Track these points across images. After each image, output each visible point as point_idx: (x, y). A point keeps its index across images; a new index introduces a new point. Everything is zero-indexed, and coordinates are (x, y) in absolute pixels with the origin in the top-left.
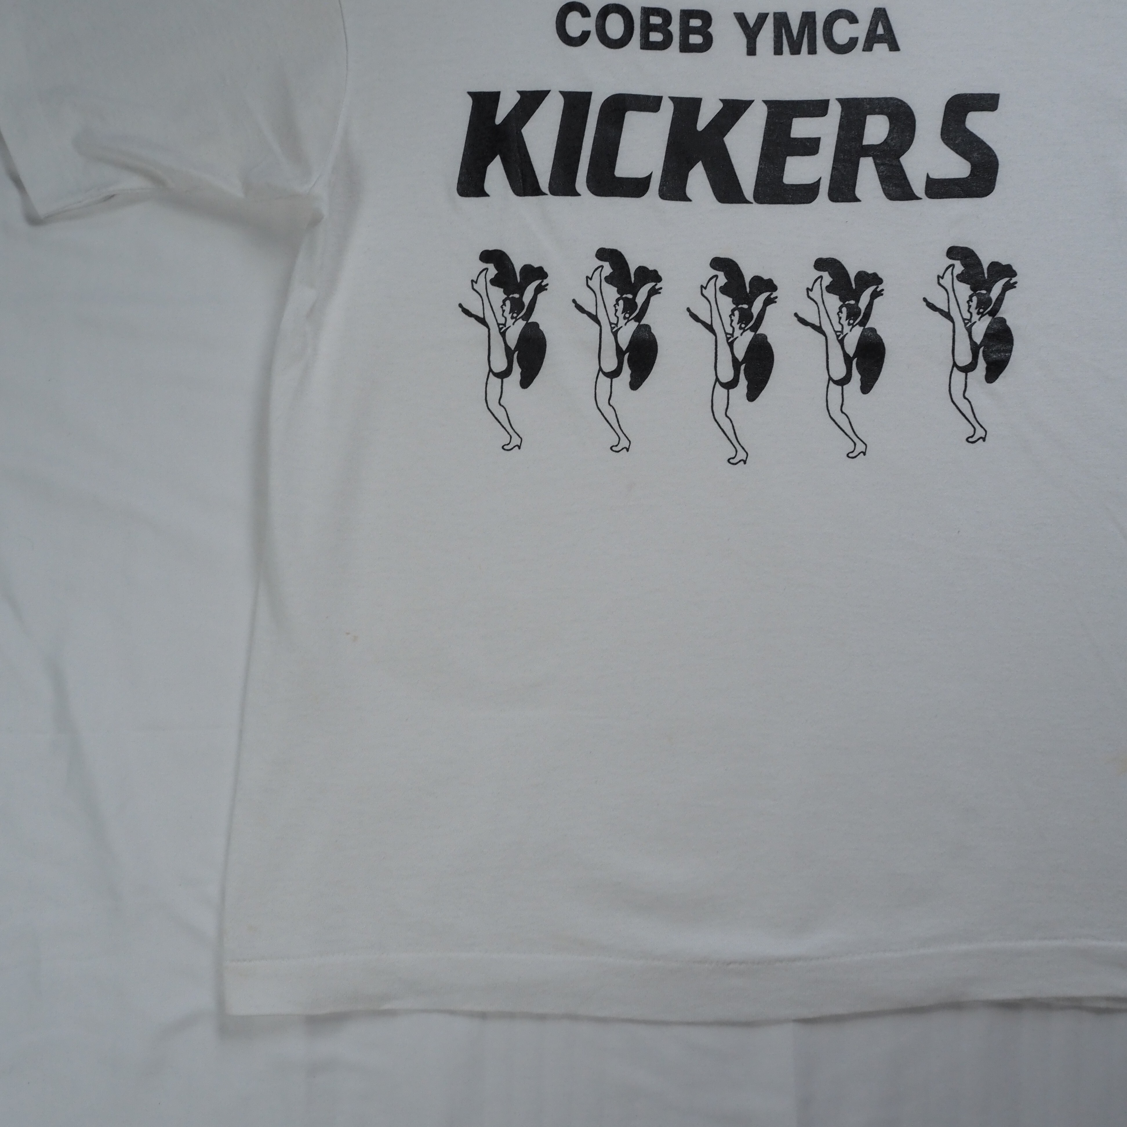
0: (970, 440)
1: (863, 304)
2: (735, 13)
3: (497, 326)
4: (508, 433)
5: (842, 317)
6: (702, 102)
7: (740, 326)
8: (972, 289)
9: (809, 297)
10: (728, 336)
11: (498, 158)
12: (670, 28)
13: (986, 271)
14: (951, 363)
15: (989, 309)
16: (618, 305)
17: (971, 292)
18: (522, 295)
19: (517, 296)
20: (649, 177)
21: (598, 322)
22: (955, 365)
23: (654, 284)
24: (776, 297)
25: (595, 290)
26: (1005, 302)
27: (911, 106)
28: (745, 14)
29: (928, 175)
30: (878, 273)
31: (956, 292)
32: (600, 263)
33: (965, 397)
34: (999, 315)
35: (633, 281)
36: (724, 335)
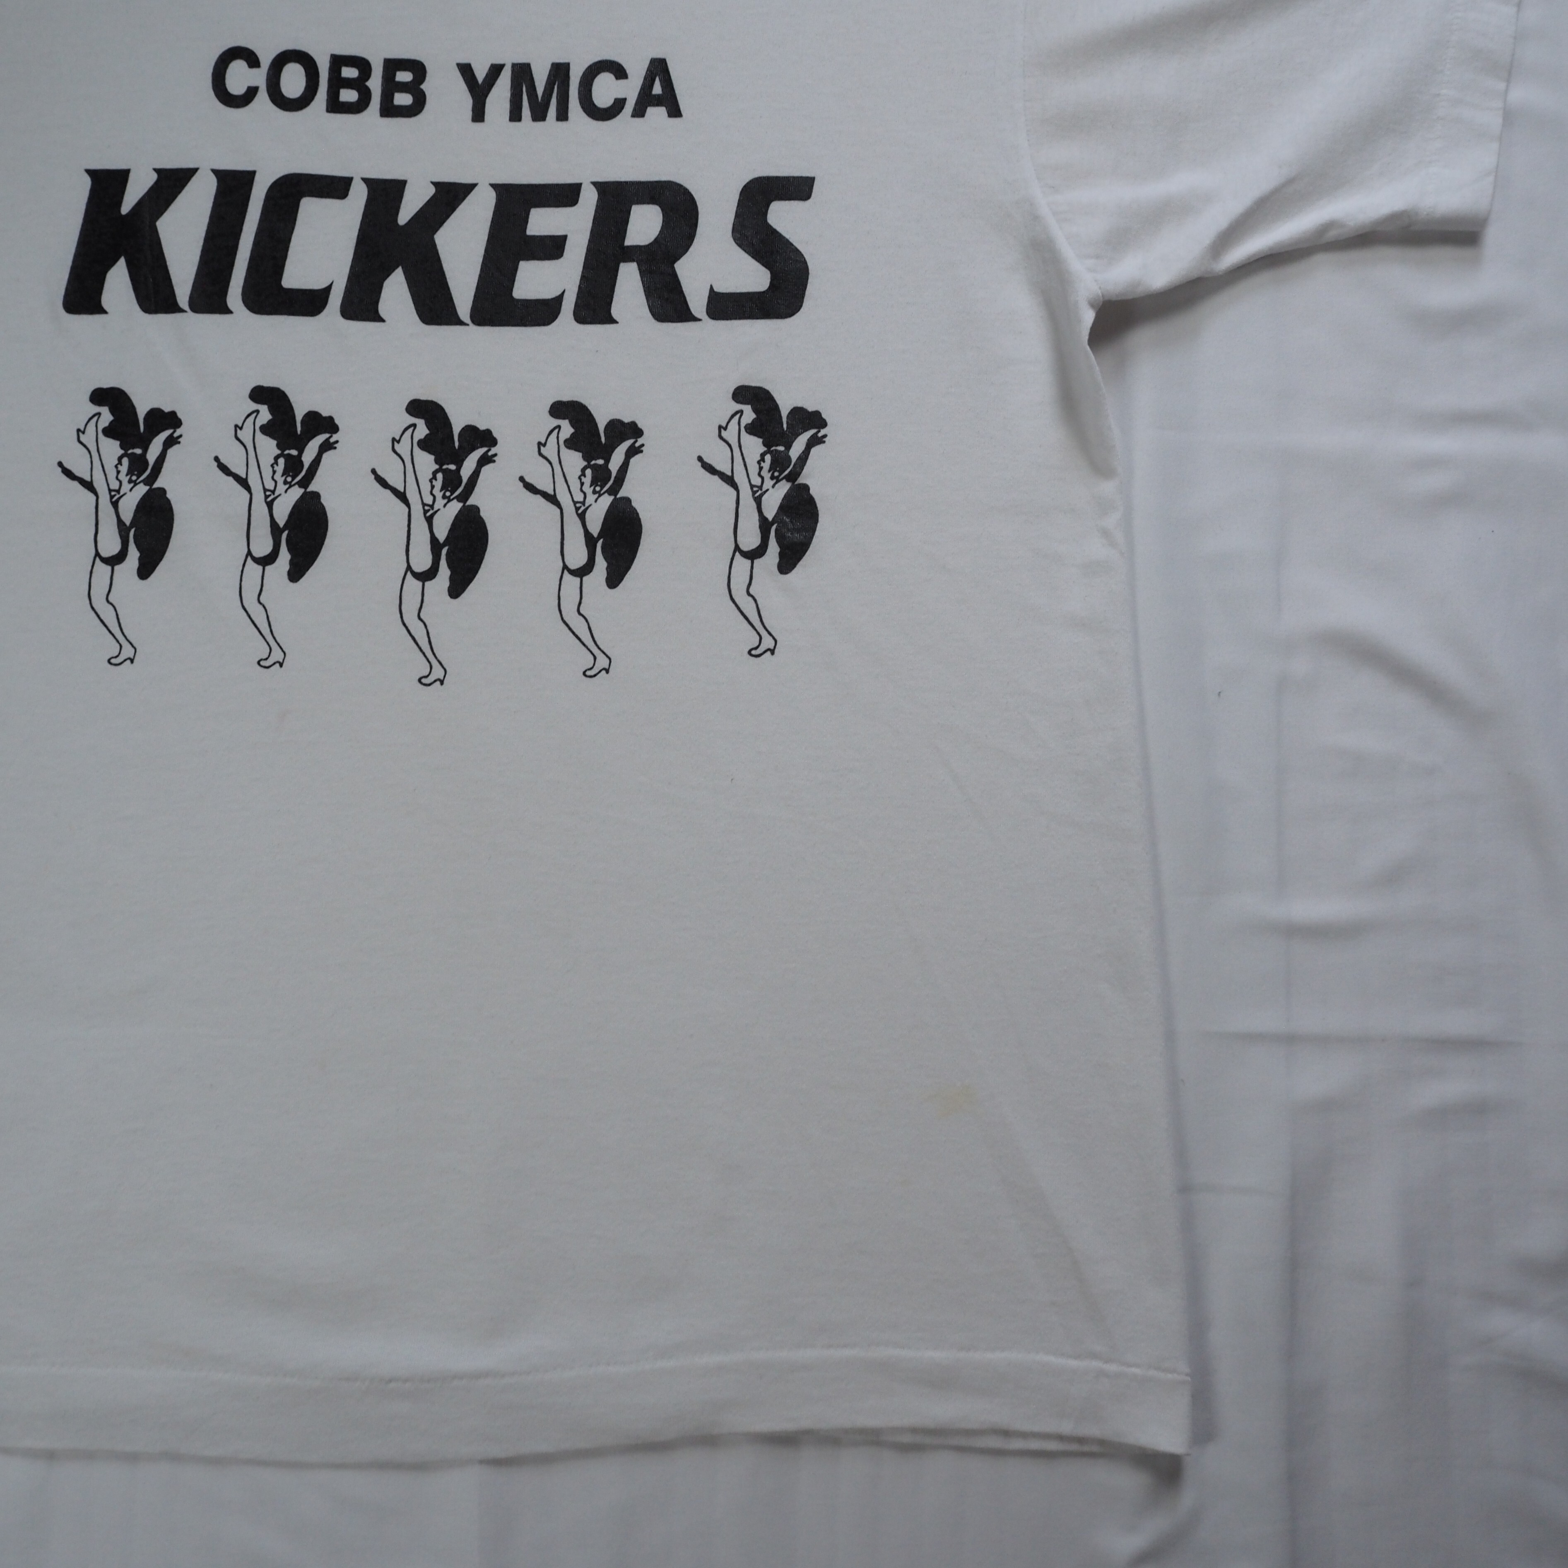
0: (753, 652)
1: (615, 465)
2: (458, 65)
3: (108, 492)
4: (118, 641)
5: (585, 482)
6: (407, 185)
7: (444, 494)
8: (765, 444)
9: (540, 454)
10: (427, 508)
11: (122, 263)
12: (369, 84)
13: (785, 420)
14: (733, 546)
15: (786, 472)
16: (277, 465)
17: (763, 449)
18: (145, 450)
19: (138, 451)
20: (328, 289)
21: (248, 488)
22: (737, 548)
23: (327, 435)
24: (495, 455)
25: (245, 444)
26: (809, 462)
27: (693, 193)
28: (473, 66)
29: (711, 287)
30: (637, 422)
31: (743, 449)
32: (254, 406)
33: (749, 594)
34: (801, 480)
35: (299, 432)
36: (421, 506)
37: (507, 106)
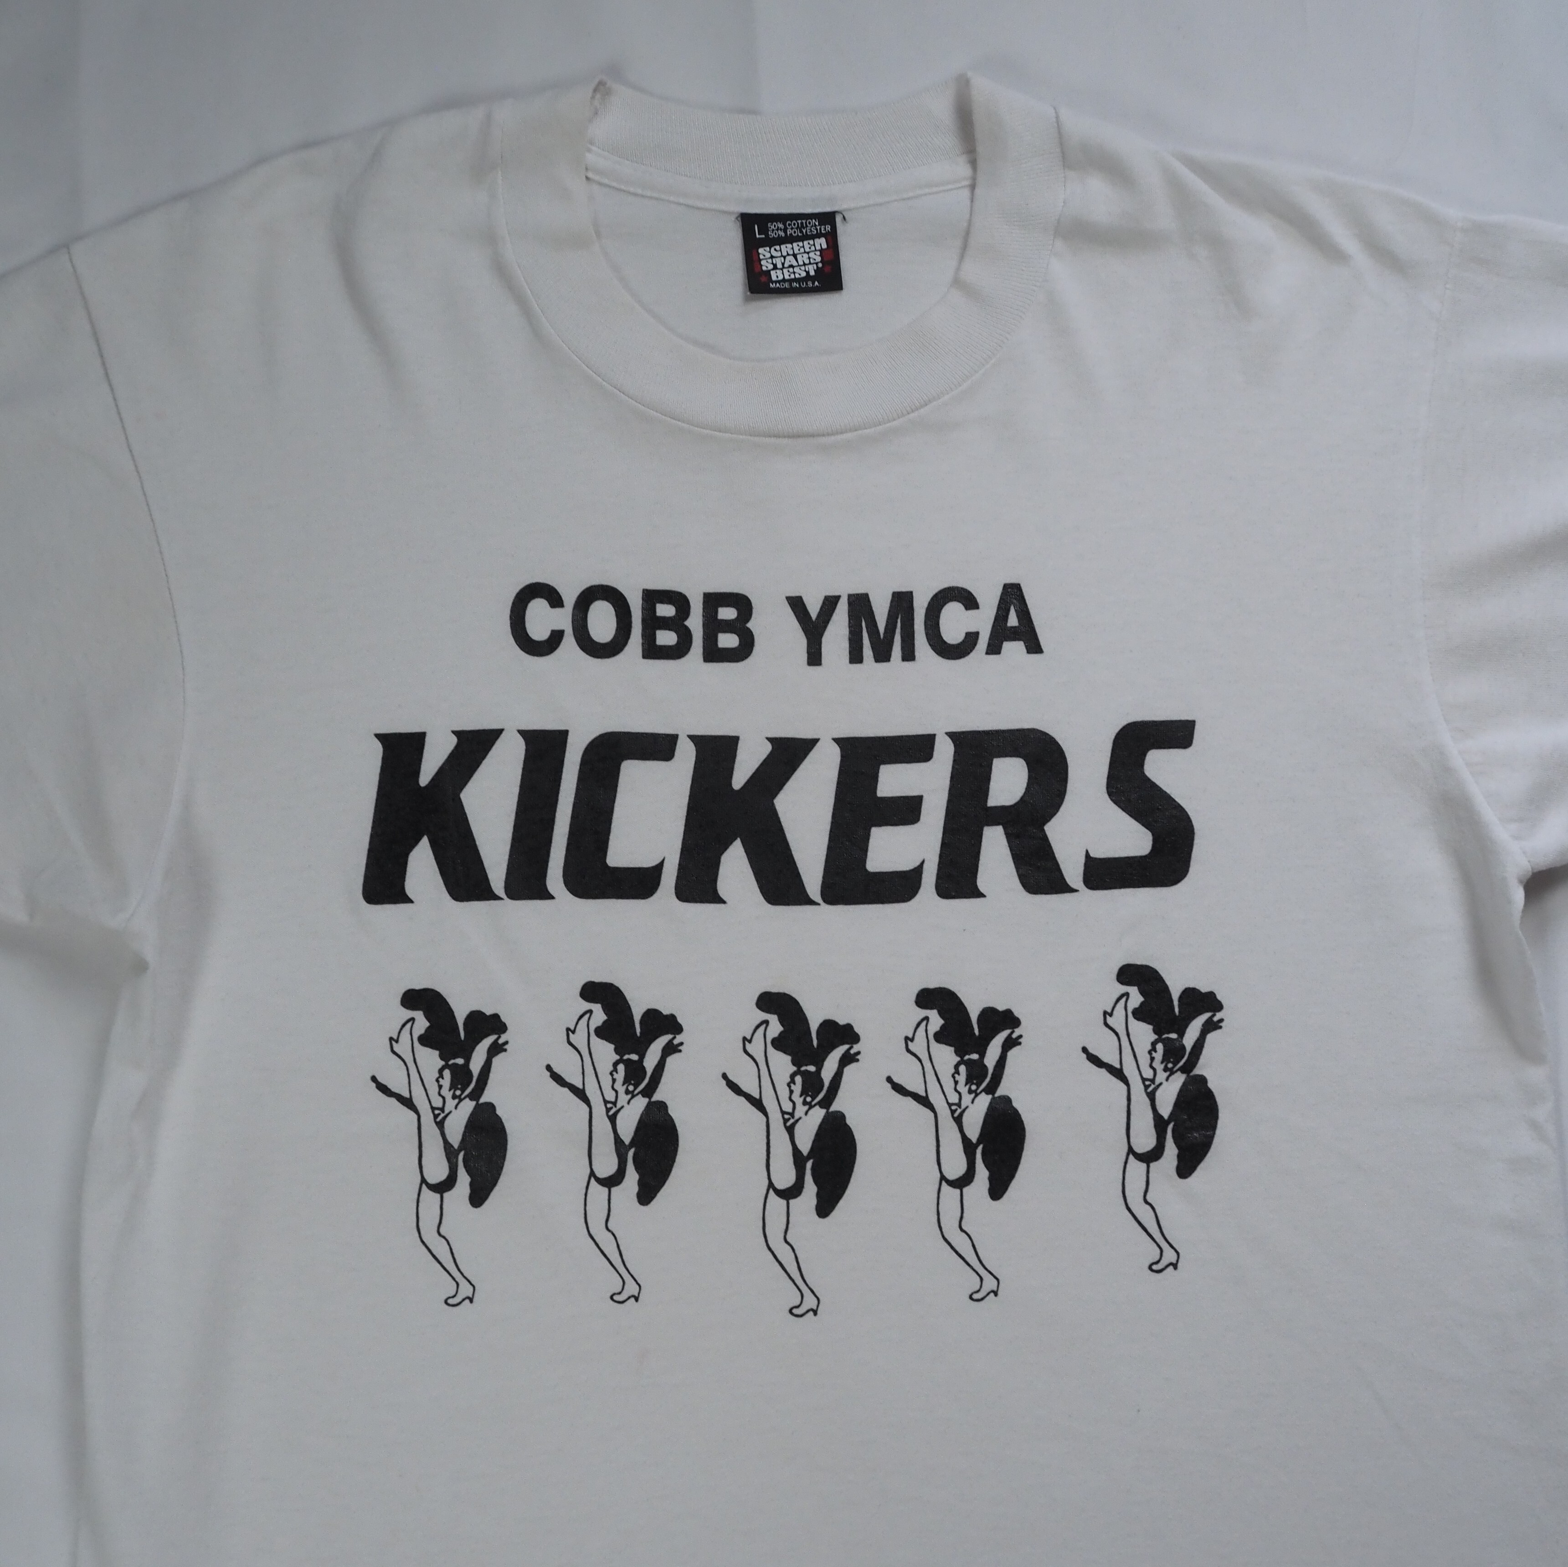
0: (1155, 1267)
1: (991, 1060)
2: (788, 598)
3: (430, 1110)
4: (454, 1279)
5: (959, 1080)
6: (740, 742)
7: (805, 1099)
8: (1155, 1032)
9: (908, 1050)
10: (786, 1117)
11: (425, 842)
13: (1176, 1003)
14: (1126, 1149)
15: (1181, 1063)
16: (617, 1072)
17: (1154, 1037)
18: (468, 1059)
19: (460, 1061)
20: (659, 867)
21: (586, 1101)
22: (1131, 1150)
23: (670, 1037)
24: (859, 1053)
25: (580, 1050)
26: (1205, 1051)
27: (1060, 743)
28: (804, 599)
29: (1087, 851)
30: (1013, 1010)
31: (1131, 1037)
32: (587, 1006)
33: (1146, 1202)
34: (1197, 1071)
35: (638, 1034)
36: (780, 1115)
37: (846, 645)
